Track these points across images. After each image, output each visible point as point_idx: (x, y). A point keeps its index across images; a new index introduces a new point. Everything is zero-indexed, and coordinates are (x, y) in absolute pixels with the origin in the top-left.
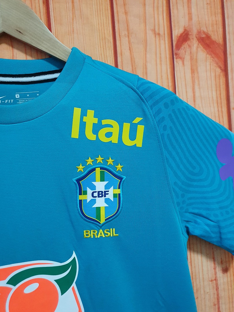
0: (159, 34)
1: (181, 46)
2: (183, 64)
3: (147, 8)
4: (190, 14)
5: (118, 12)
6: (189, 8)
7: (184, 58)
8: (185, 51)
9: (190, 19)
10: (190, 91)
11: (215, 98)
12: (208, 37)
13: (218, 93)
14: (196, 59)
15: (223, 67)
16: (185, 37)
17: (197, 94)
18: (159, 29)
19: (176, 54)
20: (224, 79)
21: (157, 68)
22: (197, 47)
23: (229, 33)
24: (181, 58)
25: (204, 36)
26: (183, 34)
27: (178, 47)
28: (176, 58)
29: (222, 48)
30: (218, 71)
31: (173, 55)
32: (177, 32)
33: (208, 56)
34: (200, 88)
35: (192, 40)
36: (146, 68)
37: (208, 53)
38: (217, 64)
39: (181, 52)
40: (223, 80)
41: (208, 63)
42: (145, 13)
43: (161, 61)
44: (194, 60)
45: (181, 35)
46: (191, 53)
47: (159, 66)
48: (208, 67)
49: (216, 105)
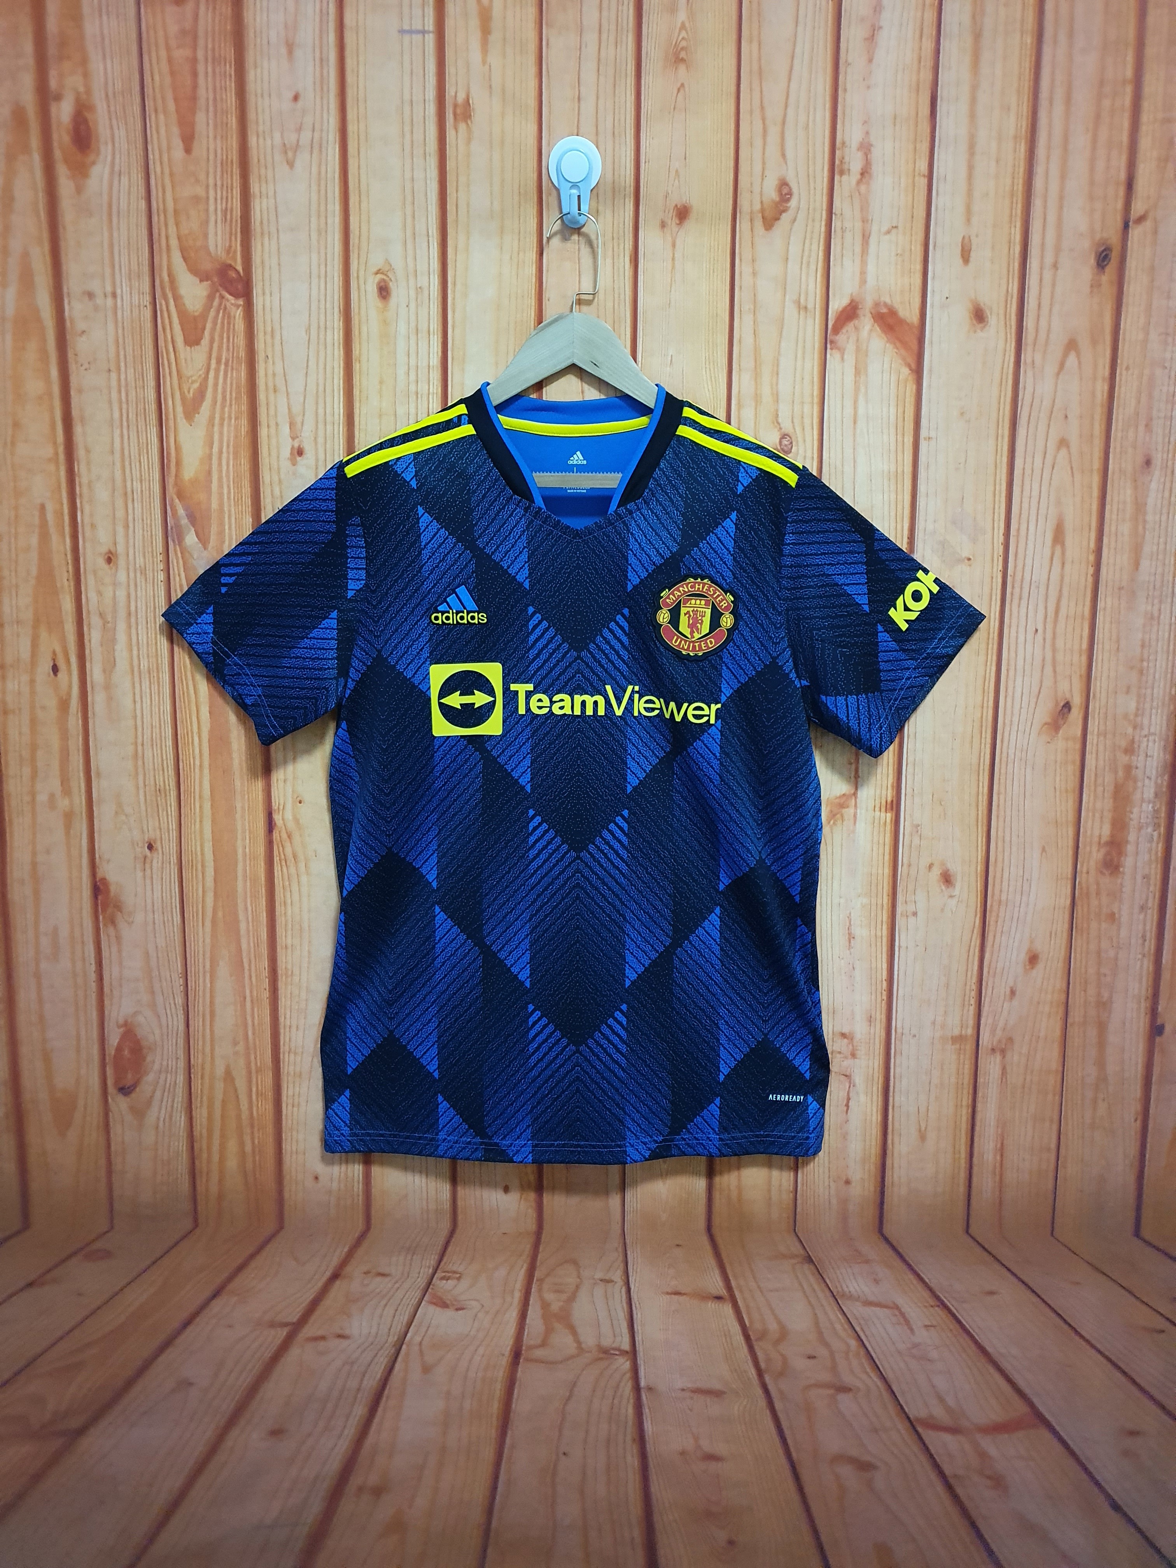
0: (806, 308)
1: (842, 328)
2: (843, 359)
3: (789, 266)
4: (863, 273)
5: (741, 273)
6: (864, 262)
7: (844, 350)
8: (847, 338)
9: (863, 281)
10: (848, 403)
11: (893, 418)
12: (893, 313)
13: (900, 410)
14: (867, 351)
15: (914, 366)
16: (850, 313)
17: (861, 411)
18: (806, 300)
19: (832, 342)
20: (914, 387)
21: (796, 365)
22: (871, 330)
23: (932, 306)
24: (838, 349)
25: (884, 310)
26: (849, 308)
27: (837, 329)
28: (831, 349)
29: (916, 332)
30: (906, 371)
31: (827, 343)
32: (837, 304)
33: (888, 345)
34: (867, 402)
35: (862, 318)
36: (778, 365)
37: (889, 341)
38: (904, 359)
39: (841, 338)
40: (911, 388)
41: (887, 359)
42: (786, 274)
43: (804, 353)
44: (861, 354)
45: (844, 310)
46: (858, 340)
47: (799, 363)
48: (887, 366)
49: (893, 431)
